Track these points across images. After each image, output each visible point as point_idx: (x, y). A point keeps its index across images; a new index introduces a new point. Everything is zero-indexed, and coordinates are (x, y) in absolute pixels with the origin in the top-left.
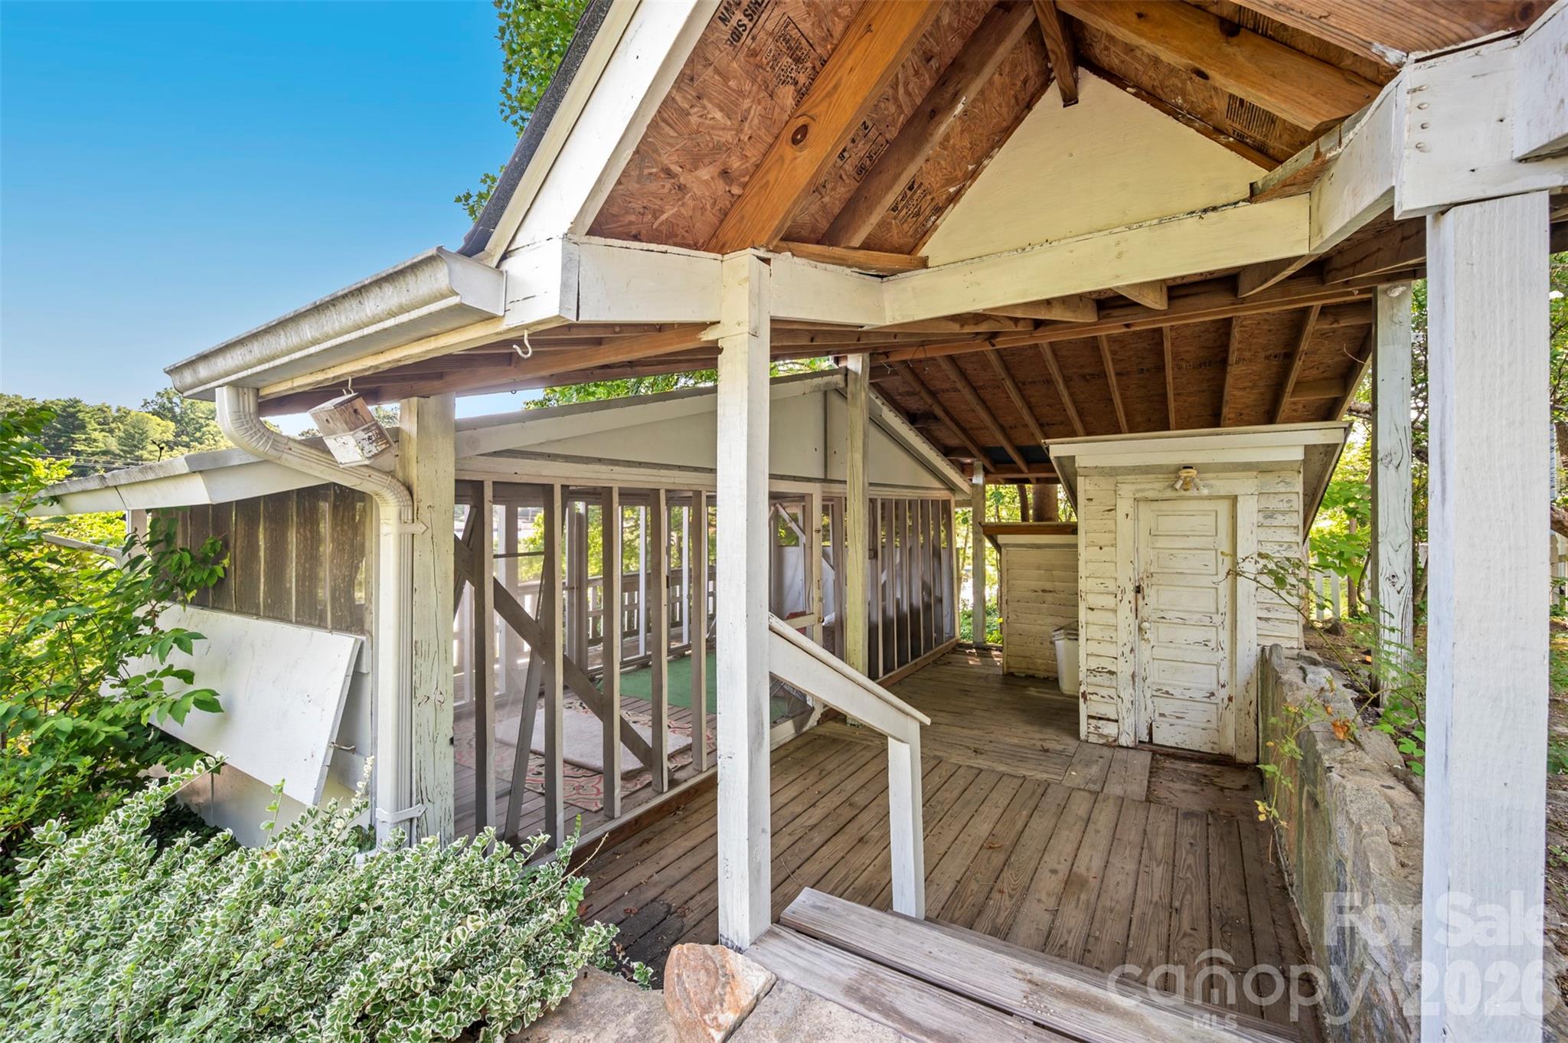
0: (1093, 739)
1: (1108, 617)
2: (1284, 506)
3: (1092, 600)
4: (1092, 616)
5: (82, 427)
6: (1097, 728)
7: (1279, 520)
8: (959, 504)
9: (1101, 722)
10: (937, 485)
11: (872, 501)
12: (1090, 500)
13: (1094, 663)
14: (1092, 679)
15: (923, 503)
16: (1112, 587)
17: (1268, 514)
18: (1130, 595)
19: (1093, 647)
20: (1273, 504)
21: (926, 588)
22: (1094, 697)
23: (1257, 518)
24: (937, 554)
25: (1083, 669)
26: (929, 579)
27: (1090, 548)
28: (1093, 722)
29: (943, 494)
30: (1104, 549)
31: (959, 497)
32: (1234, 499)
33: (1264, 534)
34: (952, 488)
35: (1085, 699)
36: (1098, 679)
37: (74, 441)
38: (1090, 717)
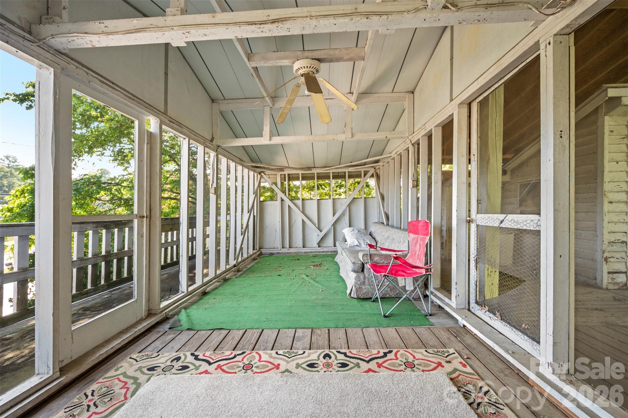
0: (611, 287)
6: (613, 279)
9: (615, 275)
12: (612, 131)
13: (612, 238)
14: (610, 248)
19: (612, 227)
22: (612, 260)
25: (606, 242)
27: (611, 163)
28: (611, 275)
30: (620, 163)
35: (607, 262)
36: (615, 248)
38: (609, 273)
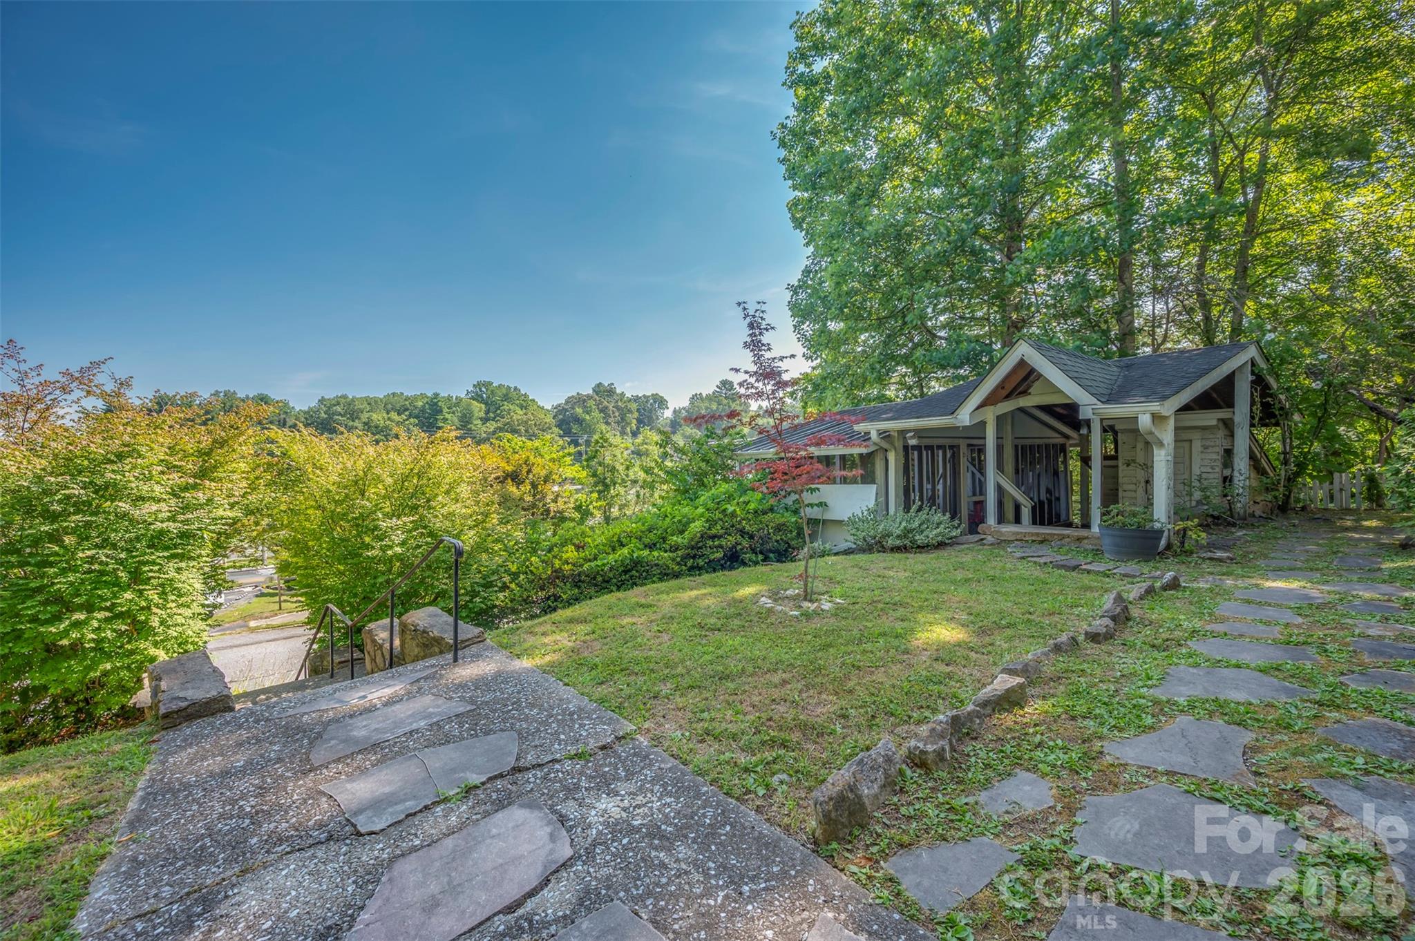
1: (1133, 494)
2: (1212, 444)
3: (1126, 487)
4: (1125, 494)
5: (441, 411)
7: (1210, 450)
8: (1071, 445)
10: (1057, 435)
11: (1016, 447)
12: (1124, 443)
15: (1047, 446)
16: (1134, 480)
17: (1206, 447)
18: (1143, 484)
20: (1208, 443)
21: (1048, 491)
23: (1200, 449)
24: (1056, 473)
26: (1051, 486)
27: (1124, 465)
29: (1062, 440)
31: (1071, 442)
32: (1191, 441)
33: (1203, 456)
34: (1067, 437)
37: (436, 420)
